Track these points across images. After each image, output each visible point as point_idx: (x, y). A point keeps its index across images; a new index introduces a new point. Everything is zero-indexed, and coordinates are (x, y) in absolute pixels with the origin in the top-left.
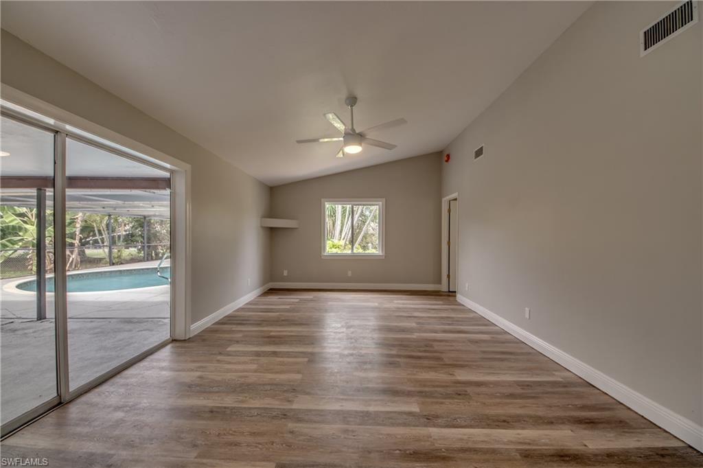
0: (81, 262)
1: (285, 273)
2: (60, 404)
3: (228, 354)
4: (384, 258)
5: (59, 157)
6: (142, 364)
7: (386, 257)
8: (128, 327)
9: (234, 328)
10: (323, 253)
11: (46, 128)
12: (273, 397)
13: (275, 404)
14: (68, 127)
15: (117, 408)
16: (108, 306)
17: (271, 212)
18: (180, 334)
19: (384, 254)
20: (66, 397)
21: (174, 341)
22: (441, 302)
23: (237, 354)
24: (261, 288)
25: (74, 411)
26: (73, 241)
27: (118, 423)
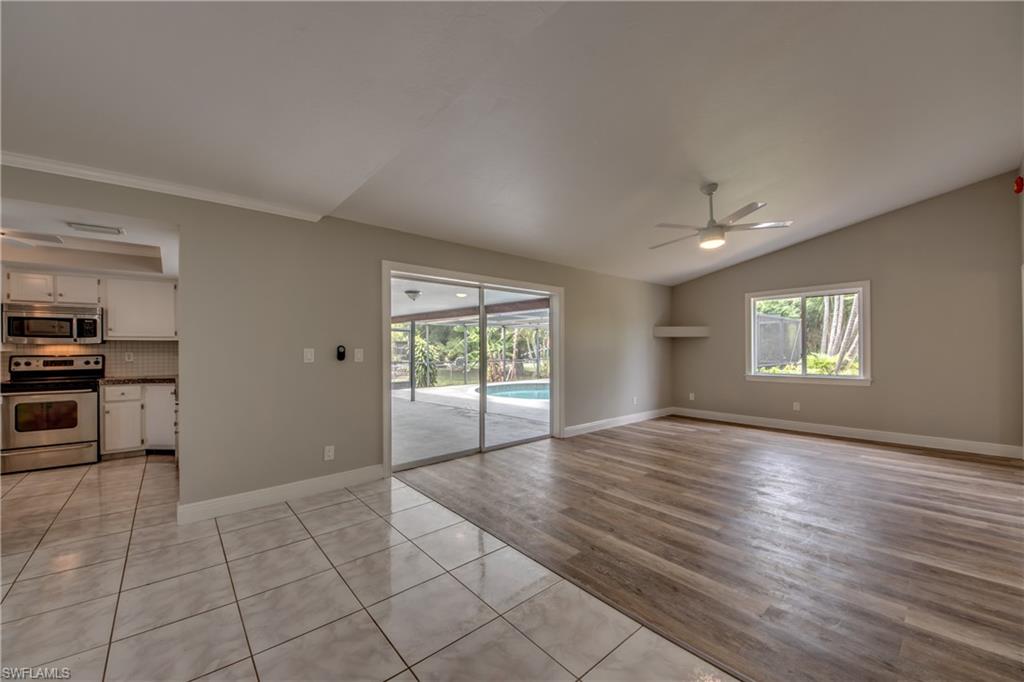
0: (517, 373)
1: (692, 397)
2: (480, 451)
3: (584, 453)
4: (869, 384)
5: (481, 297)
6: (526, 445)
7: (872, 382)
8: (531, 426)
9: (602, 439)
10: (747, 373)
11: (475, 286)
12: (596, 483)
13: (595, 487)
14: (486, 284)
15: (504, 461)
16: (524, 410)
17: (671, 320)
18: (556, 433)
19: (869, 376)
20: (483, 450)
21: (552, 437)
22: (979, 474)
23: (588, 454)
24: (657, 411)
25: (487, 456)
26: (511, 354)
27: (504, 466)
